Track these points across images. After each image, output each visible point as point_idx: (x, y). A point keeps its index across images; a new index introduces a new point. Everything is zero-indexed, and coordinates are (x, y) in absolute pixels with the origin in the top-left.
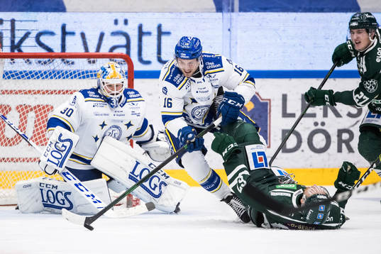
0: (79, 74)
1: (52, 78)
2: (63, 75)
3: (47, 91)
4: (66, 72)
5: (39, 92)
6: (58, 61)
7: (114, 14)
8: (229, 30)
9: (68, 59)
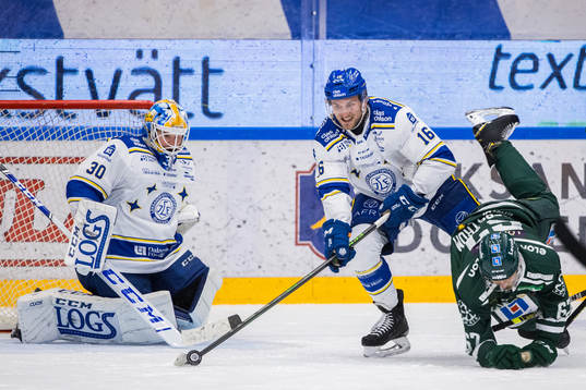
0: (84, 133)
1: (41, 139)
2: (59, 134)
3: (35, 159)
4: (64, 130)
5: (22, 159)
6: (52, 112)
7: (136, 42)
8: (312, 66)
9: (66, 111)
